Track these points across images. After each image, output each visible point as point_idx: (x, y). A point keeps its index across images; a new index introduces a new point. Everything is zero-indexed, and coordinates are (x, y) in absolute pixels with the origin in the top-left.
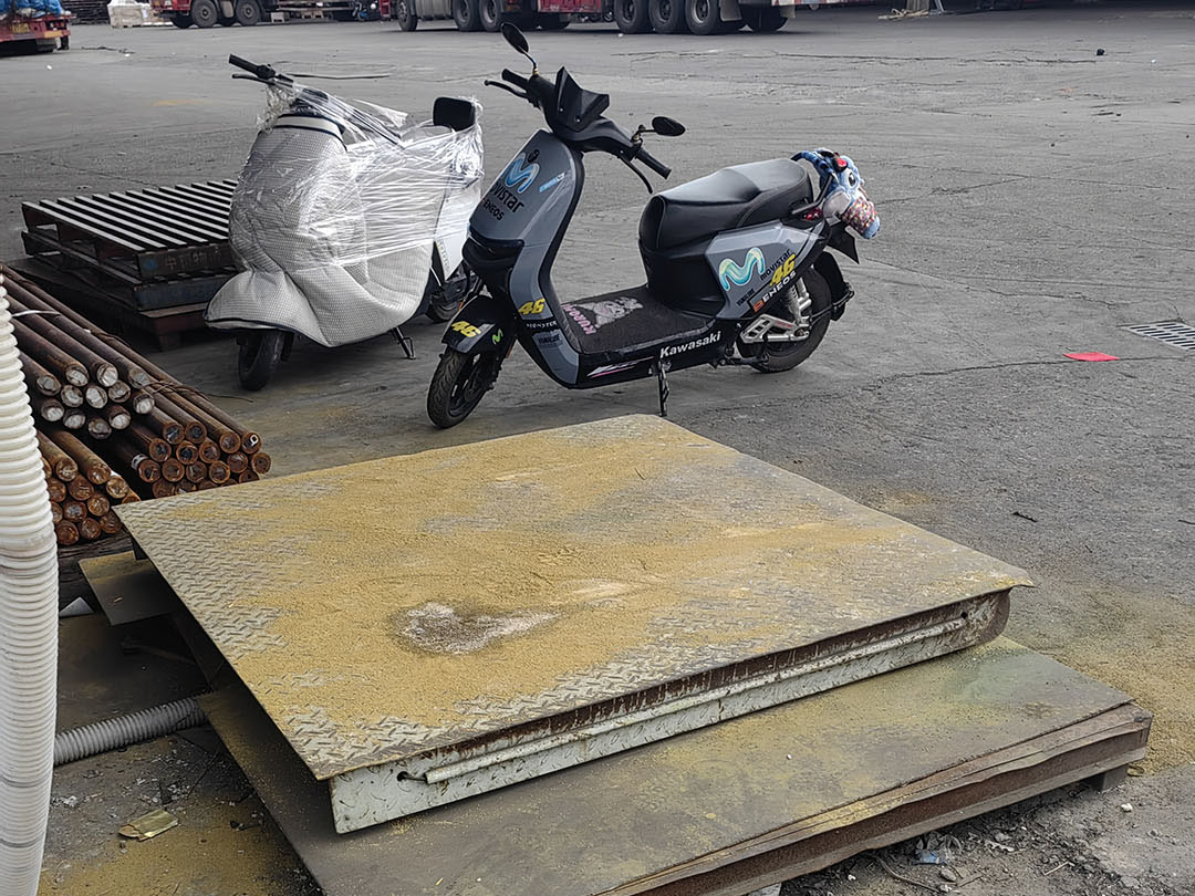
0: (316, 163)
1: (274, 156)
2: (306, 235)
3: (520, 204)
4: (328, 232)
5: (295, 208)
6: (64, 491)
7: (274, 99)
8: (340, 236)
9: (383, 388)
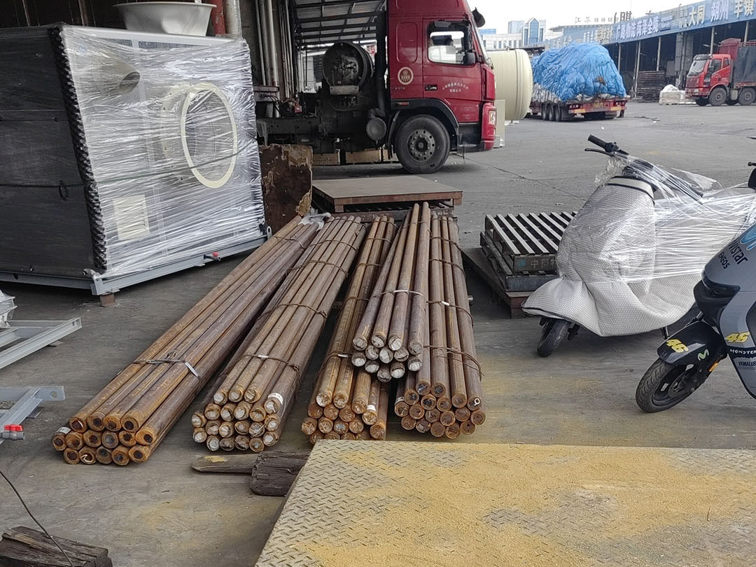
0: (626, 210)
1: (600, 204)
2: (605, 259)
3: (745, 258)
4: (621, 259)
5: (602, 241)
6: (336, 414)
7: (611, 165)
8: (631, 262)
9: (631, 371)
